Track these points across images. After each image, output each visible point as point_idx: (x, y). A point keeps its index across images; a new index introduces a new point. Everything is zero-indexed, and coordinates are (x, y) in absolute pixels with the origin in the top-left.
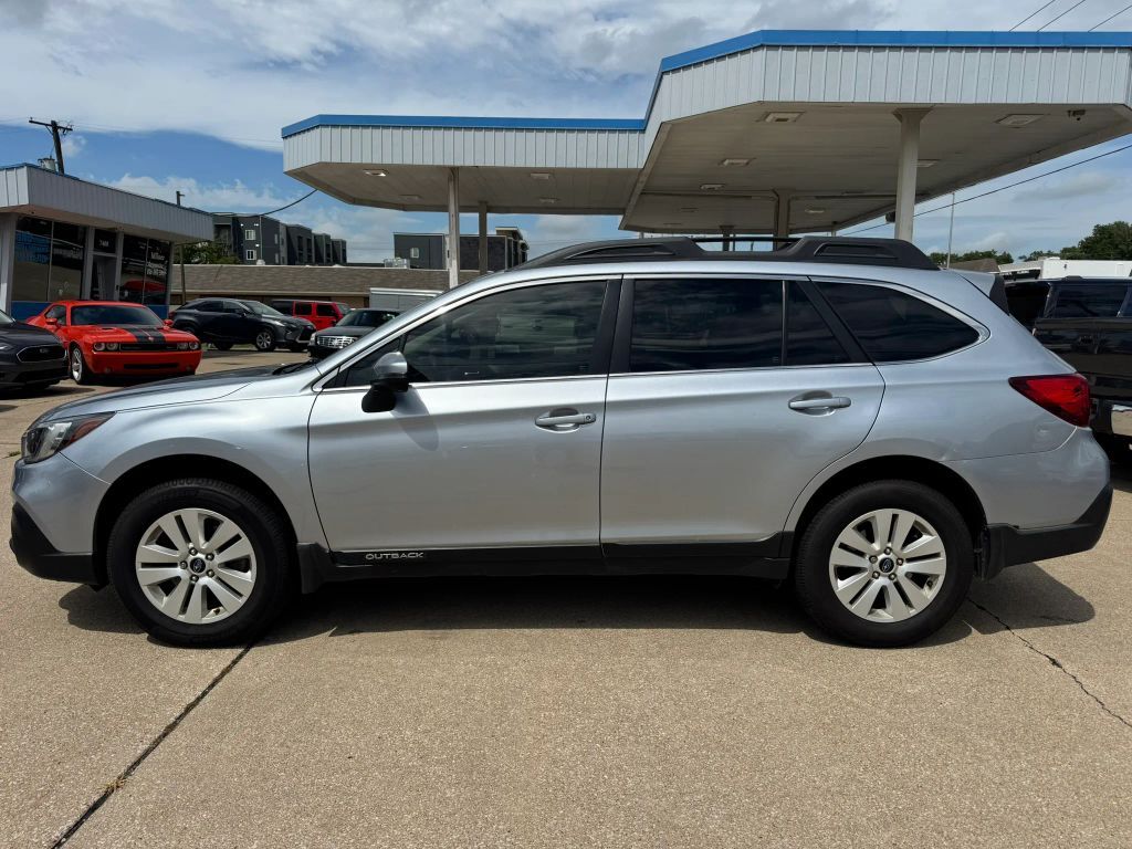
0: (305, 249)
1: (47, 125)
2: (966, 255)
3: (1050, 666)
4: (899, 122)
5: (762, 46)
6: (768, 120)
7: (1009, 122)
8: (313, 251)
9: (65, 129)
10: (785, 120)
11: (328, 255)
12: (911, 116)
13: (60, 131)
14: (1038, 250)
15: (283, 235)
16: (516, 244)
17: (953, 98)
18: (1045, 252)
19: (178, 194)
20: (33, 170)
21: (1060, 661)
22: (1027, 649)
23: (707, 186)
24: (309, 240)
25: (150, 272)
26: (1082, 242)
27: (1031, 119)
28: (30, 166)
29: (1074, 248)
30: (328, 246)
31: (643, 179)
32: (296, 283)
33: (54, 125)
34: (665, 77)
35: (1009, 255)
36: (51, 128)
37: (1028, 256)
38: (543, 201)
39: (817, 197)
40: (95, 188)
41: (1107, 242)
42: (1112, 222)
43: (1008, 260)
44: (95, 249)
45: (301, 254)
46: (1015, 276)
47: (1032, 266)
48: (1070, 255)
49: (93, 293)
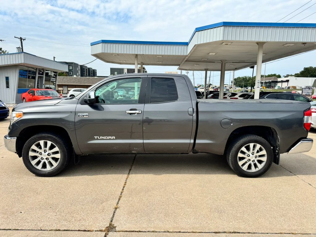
1: (19, 38)
2: (269, 75)
3: (309, 185)
4: (257, 45)
5: (223, 26)
6: (223, 44)
7: (286, 45)
8: (88, 72)
9: (24, 39)
10: (228, 44)
11: (92, 74)
12: (260, 44)
13: (22, 40)
14: (288, 74)
15: (79, 68)
16: (144, 71)
17: (272, 40)
18: (290, 75)
19: (54, 58)
20: (25, 54)
21: (311, 184)
22: (303, 182)
23: (203, 59)
24: (86, 69)
25: (52, 80)
26: (300, 72)
27: (292, 45)
29: (298, 74)
30: (92, 71)
31: (187, 58)
32: (85, 82)
33: (21, 39)
34: (196, 33)
35: (280, 75)
36: (20, 39)
37: (285, 76)
38: (158, 62)
39: (233, 62)
40: (40, 58)
41: (308, 73)
42: (309, 67)
43: (279, 77)
44: (38, 74)
45: (84, 73)
46: (282, 82)
47: (287, 79)
48: (297, 75)
49: (38, 86)
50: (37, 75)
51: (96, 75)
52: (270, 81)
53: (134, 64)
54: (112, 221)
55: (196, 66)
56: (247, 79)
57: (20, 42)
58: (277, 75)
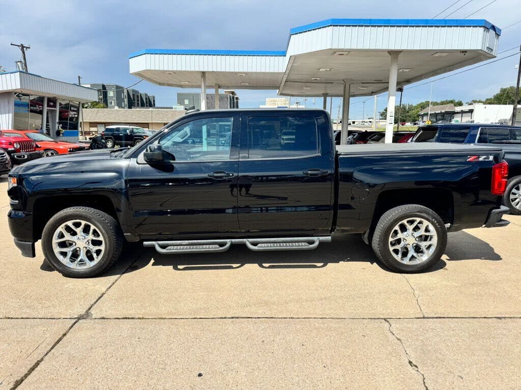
0: (136, 100)
1: (19, 46)
4: (389, 55)
5: (331, 25)
6: (336, 54)
7: (437, 55)
8: (140, 101)
9: (27, 48)
10: (343, 54)
11: (147, 103)
12: (395, 54)
13: (25, 49)
14: (474, 99)
15: (126, 93)
16: (233, 97)
17: (410, 47)
18: (477, 100)
20: (22, 74)
23: (314, 79)
24: (138, 96)
25: (71, 116)
26: (495, 96)
27: (446, 54)
28: (20, 72)
29: (491, 98)
30: (146, 98)
31: (286, 76)
32: (133, 117)
33: (23, 47)
34: (292, 36)
35: (461, 102)
36: (21, 48)
37: (470, 102)
38: (243, 84)
39: (362, 83)
40: (47, 80)
41: (506, 96)
43: (460, 104)
44: (48, 106)
45: (134, 103)
46: (462, 112)
47: (471, 107)
48: (489, 102)
49: (47, 125)
50: (46, 109)
51: (154, 105)
52: (443, 111)
53: (199, 87)
54: (90, 309)
55: (306, 90)
56: (405, 109)
57: (21, 52)
58: (456, 101)
